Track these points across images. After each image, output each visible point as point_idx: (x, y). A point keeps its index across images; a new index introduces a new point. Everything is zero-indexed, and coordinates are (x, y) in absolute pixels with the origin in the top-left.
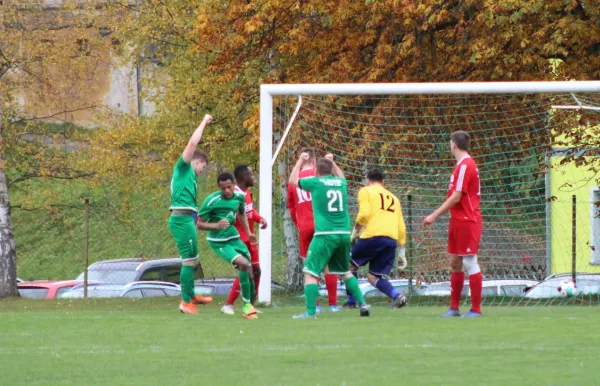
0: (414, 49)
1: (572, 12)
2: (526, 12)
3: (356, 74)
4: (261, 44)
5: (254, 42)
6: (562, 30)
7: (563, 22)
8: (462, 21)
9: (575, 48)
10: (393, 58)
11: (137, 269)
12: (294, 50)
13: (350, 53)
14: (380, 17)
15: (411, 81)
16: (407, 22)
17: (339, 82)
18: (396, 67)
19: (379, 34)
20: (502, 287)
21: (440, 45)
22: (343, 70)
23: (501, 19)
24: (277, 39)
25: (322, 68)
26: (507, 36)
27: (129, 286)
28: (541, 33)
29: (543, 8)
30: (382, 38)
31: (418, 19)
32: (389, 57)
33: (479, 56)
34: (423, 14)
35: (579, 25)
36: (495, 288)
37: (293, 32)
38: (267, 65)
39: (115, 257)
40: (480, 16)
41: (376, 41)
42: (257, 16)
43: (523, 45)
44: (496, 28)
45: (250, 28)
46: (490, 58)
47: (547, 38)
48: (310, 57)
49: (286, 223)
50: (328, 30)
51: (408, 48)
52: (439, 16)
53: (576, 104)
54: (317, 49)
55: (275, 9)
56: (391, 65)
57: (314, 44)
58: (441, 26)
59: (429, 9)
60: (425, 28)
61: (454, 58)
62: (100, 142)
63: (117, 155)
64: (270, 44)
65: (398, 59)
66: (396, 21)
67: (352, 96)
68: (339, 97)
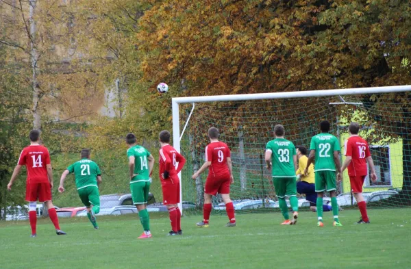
0: (258, 75)
1: (343, 50)
2: (316, 50)
3: (228, 90)
4: (177, 76)
5: (173, 75)
6: (337, 60)
7: (337, 55)
8: (283, 59)
9: (345, 70)
10: (247, 80)
11: (120, 199)
12: (195, 78)
13: (224, 79)
14: (239, 58)
15: (258, 92)
16: (254, 61)
17: (219, 94)
18: (250, 85)
19: (239, 68)
21: (274, 73)
22: (222, 88)
23: (304, 55)
24: (186, 73)
25: (210, 86)
26: (307, 64)
27: (114, 208)
28: (325, 62)
29: (327, 49)
30: (241, 70)
31: (260, 59)
32: (245, 80)
33: (292, 75)
34: (262, 56)
35: (345, 57)
37: (193, 68)
38: (181, 88)
39: (110, 193)
40: (293, 54)
41: (238, 72)
42: (174, 61)
43: (316, 68)
44: (303, 61)
45: (170, 67)
46: (299, 76)
47: (329, 65)
48: (204, 81)
50: (212, 67)
51: (255, 74)
52: (270, 57)
53: (342, 102)
54: (207, 77)
55: (183, 57)
56: (247, 84)
57: (205, 75)
58: (272, 62)
59: (265, 53)
60: (263, 63)
61: (280, 79)
62: (95, 132)
63: (104, 139)
64: (182, 76)
65: (250, 81)
66: (249, 61)
67: (227, 102)
68: (219, 102)
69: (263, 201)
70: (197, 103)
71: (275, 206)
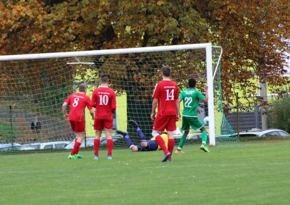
0: (8, 40)
1: (77, 20)
2: (56, 19)
6: (72, 27)
7: (73, 23)
8: (28, 27)
9: (79, 36)
15: (7, 54)
16: (3, 28)
20: (55, 145)
21: (20, 38)
23: (45, 23)
26: (48, 30)
28: (63, 29)
29: (64, 18)
31: (8, 27)
33: (35, 39)
34: (10, 24)
35: (79, 25)
36: (52, 145)
40: (36, 22)
43: (55, 34)
44: (44, 28)
46: (41, 40)
47: (65, 31)
51: (4, 39)
52: (17, 25)
53: (77, 62)
58: (19, 30)
59: (13, 22)
60: (11, 30)
61: (26, 43)
69: (12, 144)
71: (22, 149)
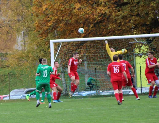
0: (94, 28)
1: (136, 15)
3: (78, 36)
4: (53, 29)
5: (51, 29)
6: (133, 20)
7: (133, 17)
8: (106, 20)
9: (137, 25)
11: (25, 91)
12: (62, 30)
14: (84, 20)
15: (94, 37)
16: (91, 21)
17: (74, 38)
19: (84, 25)
21: (102, 27)
22: (75, 35)
23: (117, 18)
24: (57, 27)
25: (70, 34)
26: (118, 22)
27: (22, 96)
28: (127, 21)
29: (128, 14)
31: (94, 20)
34: (95, 18)
35: (137, 18)
37: (61, 25)
38: (55, 35)
40: (111, 17)
42: (51, 21)
43: (122, 24)
44: (116, 20)
45: (49, 24)
46: (114, 28)
47: (129, 22)
48: (66, 32)
49: (62, 77)
50: (70, 24)
51: (92, 28)
52: (99, 19)
53: (136, 41)
54: (68, 29)
55: (56, 19)
56: (88, 33)
57: (67, 28)
58: (100, 22)
59: (97, 17)
60: (96, 22)
61: (105, 30)
64: (55, 29)
65: (89, 31)
66: (89, 21)
67: (78, 42)
68: (74, 42)
69: (97, 91)
70: (63, 42)
71: (103, 94)
